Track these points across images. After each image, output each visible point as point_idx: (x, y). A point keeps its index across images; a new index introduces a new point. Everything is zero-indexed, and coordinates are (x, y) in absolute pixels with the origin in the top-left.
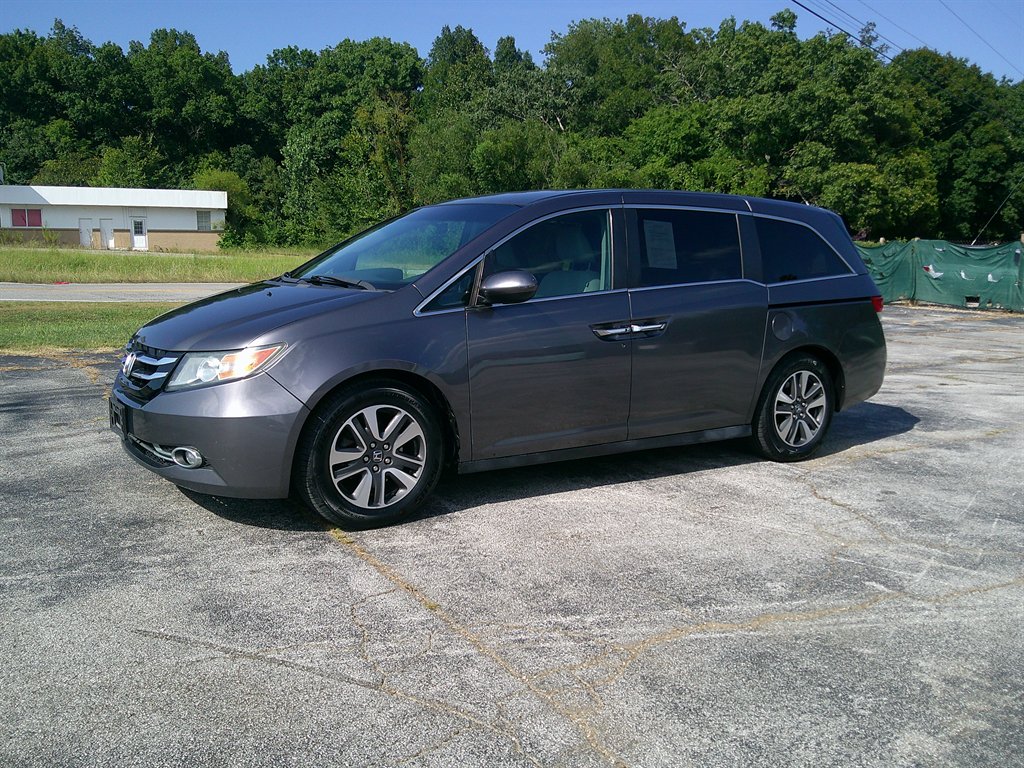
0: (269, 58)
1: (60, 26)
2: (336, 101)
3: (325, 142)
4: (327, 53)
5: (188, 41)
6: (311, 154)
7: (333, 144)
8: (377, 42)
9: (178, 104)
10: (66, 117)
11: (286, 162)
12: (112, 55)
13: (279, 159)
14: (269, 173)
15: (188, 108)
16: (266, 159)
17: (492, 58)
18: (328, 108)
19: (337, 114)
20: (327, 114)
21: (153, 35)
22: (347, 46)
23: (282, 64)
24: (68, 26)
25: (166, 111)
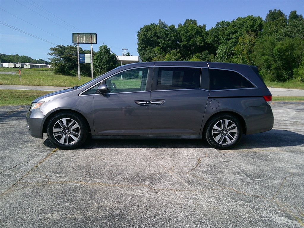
0: (216, 25)
1: (160, 21)
2: (234, 36)
3: (230, 48)
4: (233, 22)
5: (194, 22)
6: (225, 52)
7: (232, 49)
8: (249, 17)
9: (188, 40)
10: (159, 46)
11: (217, 55)
12: (172, 28)
13: (215, 54)
14: (212, 59)
15: (191, 41)
16: (212, 54)
17: (288, 18)
18: (232, 38)
19: (234, 40)
20: (231, 41)
21: (185, 21)
22: (239, 19)
23: (220, 26)
24: (162, 21)
25: (185, 42)
